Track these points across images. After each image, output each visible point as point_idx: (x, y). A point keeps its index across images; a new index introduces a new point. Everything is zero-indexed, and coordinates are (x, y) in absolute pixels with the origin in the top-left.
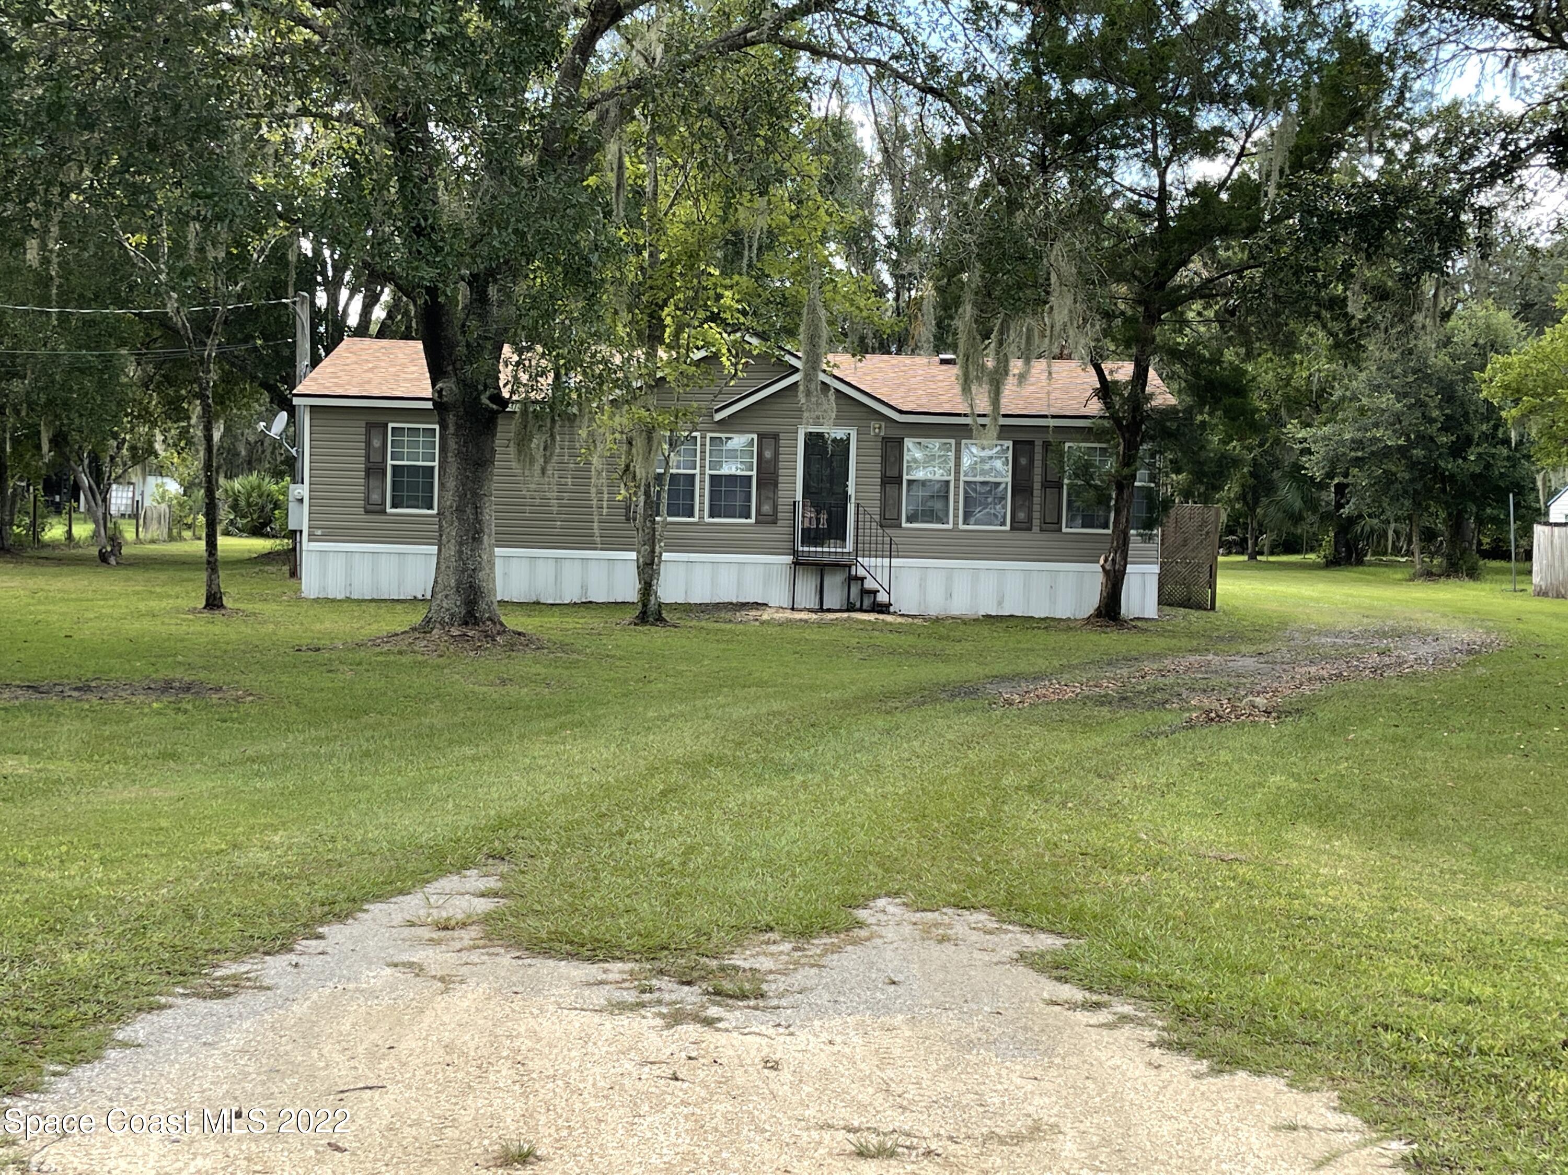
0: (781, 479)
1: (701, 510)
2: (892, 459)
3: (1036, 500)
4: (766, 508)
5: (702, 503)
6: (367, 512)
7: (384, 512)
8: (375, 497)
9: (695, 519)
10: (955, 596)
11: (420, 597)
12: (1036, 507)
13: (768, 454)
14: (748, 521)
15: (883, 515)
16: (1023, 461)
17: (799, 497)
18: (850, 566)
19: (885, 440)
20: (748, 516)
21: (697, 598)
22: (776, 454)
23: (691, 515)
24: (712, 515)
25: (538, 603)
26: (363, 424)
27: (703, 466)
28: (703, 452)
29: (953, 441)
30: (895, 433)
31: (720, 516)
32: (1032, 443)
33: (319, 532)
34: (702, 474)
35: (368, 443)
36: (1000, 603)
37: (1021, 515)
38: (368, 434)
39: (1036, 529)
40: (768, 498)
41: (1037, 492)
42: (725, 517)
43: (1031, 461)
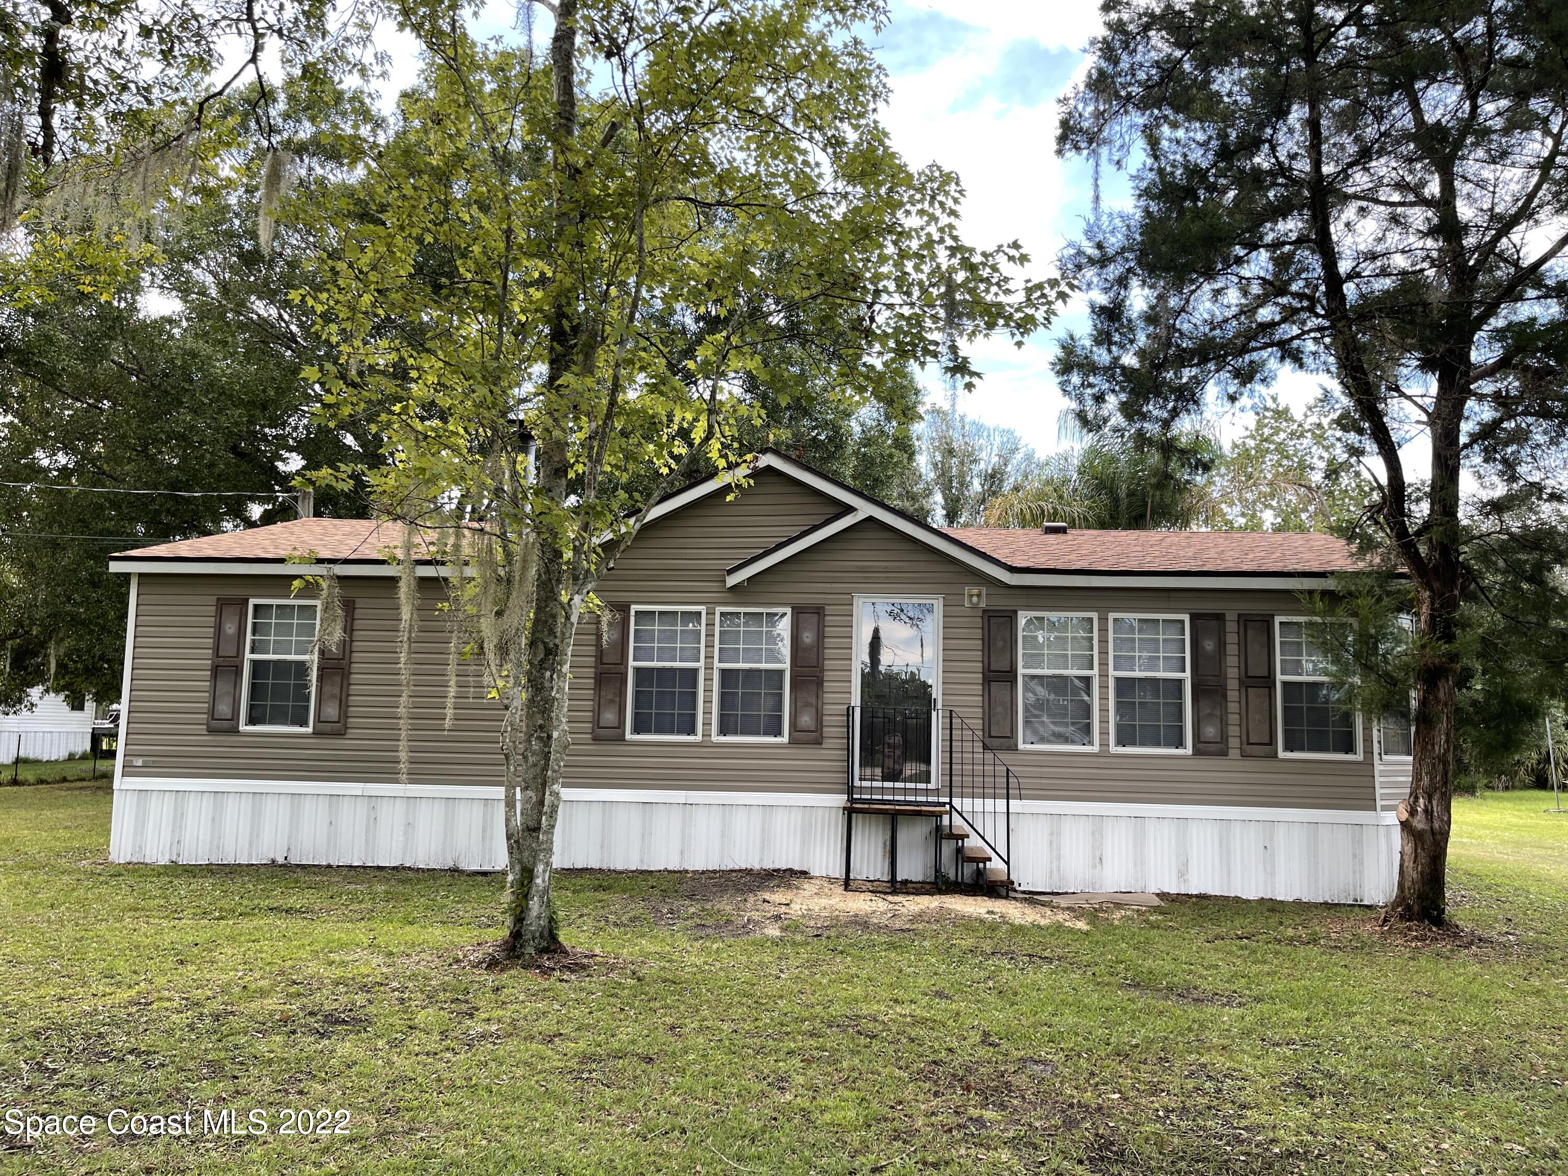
0: (828, 675)
1: (707, 724)
2: (1000, 644)
3: (1233, 707)
4: (806, 720)
5: (708, 712)
6: (211, 731)
7: (235, 731)
8: (224, 709)
9: (698, 738)
10: (1107, 860)
11: (281, 860)
12: (1233, 718)
13: (808, 637)
14: (778, 740)
15: (988, 732)
16: (1209, 645)
17: (856, 700)
18: (939, 815)
19: (989, 615)
20: (778, 733)
21: (698, 863)
22: (821, 637)
23: (692, 731)
24: (723, 731)
25: (455, 871)
26: (212, 600)
27: (709, 657)
28: (710, 635)
29: (1094, 615)
30: (1003, 603)
31: (735, 733)
32: (1219, 618)
33: (139, 762)
34: (709, 668)
35: (219, 628)
36: (1182, 874)
37: (1210, 731)
38: (219, 615)
39: (1234, 753)
40: (807, 705)
41: (1233, 695)
42: (744, 733)
43: (1222, 645)
